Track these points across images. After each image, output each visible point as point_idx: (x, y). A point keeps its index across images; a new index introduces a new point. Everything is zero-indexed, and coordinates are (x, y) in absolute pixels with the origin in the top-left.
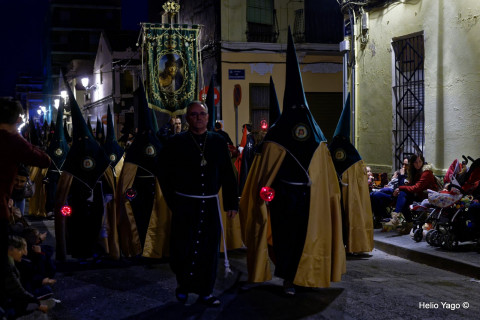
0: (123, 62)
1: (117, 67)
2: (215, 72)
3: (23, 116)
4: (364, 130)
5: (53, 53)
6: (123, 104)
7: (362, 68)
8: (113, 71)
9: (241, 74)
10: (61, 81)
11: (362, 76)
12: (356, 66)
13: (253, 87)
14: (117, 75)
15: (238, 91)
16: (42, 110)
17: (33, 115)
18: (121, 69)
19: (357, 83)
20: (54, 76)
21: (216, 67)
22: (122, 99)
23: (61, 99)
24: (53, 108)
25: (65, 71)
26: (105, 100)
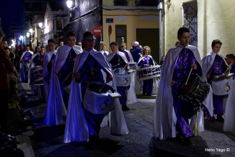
0: (58, 16)
1: (55, 18)
2: (100, 20)
3: (13, 41)
4: (169, 45)
5: (26, 12)
6: (58, 35)
7: (168, 17)
8: (53, 20)
9: (111, 20)
10: (30, 24)
11: (168, 21)
12: (166, 16)
13: (117, 26)
14: (55, 21)
15: (110, 28)
16: (21, 38)
17: (17, 40)
18: (57, 19)
19: (166, 24)
20: (27, 22)
21: (100, 17)
22: (57, 33)
23: (30, 33)
24: (26, 37)
25: (31, 20)
26: (50, 33)
